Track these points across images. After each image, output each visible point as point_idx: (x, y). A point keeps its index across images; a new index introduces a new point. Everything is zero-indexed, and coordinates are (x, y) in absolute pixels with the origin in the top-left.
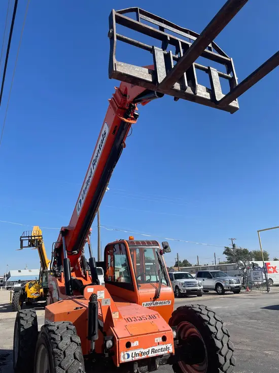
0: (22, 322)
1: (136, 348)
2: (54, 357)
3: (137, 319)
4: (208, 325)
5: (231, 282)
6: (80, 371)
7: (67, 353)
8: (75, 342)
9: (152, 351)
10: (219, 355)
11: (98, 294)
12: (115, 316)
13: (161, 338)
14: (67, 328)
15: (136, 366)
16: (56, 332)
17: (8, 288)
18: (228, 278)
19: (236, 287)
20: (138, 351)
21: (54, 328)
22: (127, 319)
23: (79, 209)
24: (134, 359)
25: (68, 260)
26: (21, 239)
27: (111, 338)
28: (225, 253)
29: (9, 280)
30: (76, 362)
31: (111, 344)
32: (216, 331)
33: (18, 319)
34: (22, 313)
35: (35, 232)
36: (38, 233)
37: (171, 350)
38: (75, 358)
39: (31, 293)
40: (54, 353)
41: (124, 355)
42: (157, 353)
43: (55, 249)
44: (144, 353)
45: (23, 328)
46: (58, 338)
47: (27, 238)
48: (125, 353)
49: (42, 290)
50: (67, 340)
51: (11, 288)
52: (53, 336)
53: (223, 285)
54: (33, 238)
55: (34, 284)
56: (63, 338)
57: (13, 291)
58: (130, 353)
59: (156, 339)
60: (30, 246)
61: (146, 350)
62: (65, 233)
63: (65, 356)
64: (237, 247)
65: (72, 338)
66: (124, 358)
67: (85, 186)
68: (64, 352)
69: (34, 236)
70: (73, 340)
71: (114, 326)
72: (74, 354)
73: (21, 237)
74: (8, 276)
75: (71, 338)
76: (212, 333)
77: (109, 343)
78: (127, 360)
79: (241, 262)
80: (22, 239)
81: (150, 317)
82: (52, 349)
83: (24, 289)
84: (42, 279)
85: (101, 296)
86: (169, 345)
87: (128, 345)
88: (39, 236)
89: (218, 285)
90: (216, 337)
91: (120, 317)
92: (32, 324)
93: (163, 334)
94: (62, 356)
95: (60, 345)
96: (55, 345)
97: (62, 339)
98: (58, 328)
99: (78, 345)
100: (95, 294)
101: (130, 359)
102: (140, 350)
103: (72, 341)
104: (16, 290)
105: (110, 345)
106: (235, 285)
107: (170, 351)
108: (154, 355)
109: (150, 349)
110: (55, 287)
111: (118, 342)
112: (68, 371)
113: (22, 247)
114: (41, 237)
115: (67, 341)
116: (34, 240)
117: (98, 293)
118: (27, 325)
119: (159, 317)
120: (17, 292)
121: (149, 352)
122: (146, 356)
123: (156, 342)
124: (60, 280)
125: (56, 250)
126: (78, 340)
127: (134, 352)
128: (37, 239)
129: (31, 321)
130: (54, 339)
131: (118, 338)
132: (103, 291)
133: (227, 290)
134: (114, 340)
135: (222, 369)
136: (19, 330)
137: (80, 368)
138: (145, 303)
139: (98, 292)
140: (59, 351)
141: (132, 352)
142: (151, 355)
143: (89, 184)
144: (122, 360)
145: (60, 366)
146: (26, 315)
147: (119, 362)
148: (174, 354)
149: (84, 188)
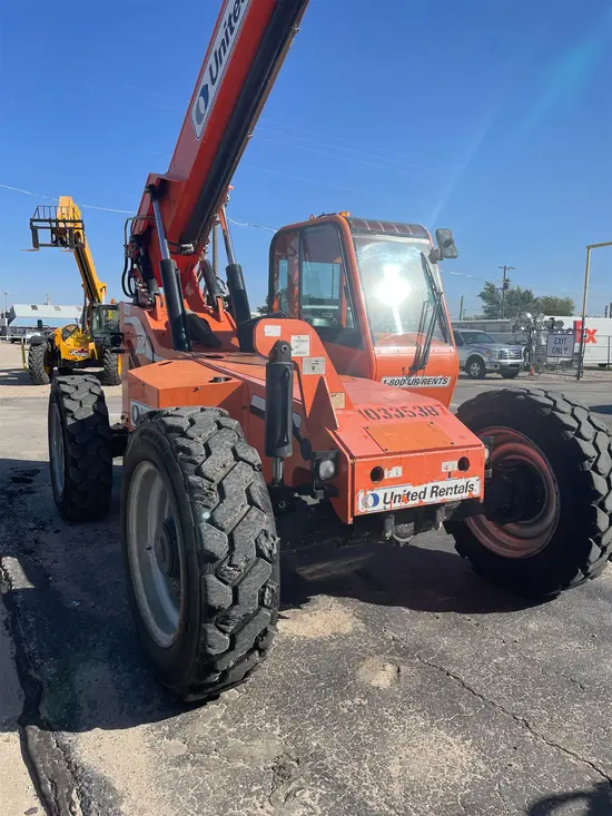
0: (68, 403)
1: (396, 481)
2: (191, 495)
3: (393, 413)
4: (579, 440)
5: (502, 355)
6: (266, 535)
7: (228, 488)
8: (249, 463)
9: (432, 492)
10: (599, 510)
11: (293, 345)
12: (337, 402)
13: (456, 463)
14: (218, 423)
15: (390, 522)
16: (190, 433)
17: (13, 341)
18: (497, 348)
19: (511, 365)
20: (399, 490)
21: (185, 424)
22: (366, 412)
23: (200, 117)
24: (388, 506)
25: (174, 264)
26: (31, 224)
27: (332, 455)
28: (483, 296)
29: (12, 324)
30: (255, 513)
31: (332, 470)
32: (597, 455)
33: (57, 397)
34: (64, 383)
35: (64, 211)
36: (71, 215)
37: (478, 491)
38: (251, 502)
39: (70, 349)
40: (191, 488)
41: (365, 499)
42: (445, 497)
43: (133, 236)
44: (414, 496)
45: (73, 417)
46: (197, 449)
47: (48, 224)
48: (369, 492)
49: (92, 346)
50: (222, 455)
51: (19, 340)
52: (182, 442)
53: (485, 359)
54: (62, 225)
55: (73, 332)
56: (213, 450)
57: (27, 347)
58: (380, 493)
59: (444, 464)
60: (55, 244)
61: (419, 489)
62: (159, 190)
63: (222, 495)
64: (513, 286)
65: (239, 451)
66: (366, 504)
67: (221, 36)
68: (221, 487)
69: (64, 221)
70: (241, 455)
71: (336, 428)
72: (248, 491)
73: (32, 220)
74: (11, 316)
75: (234, 451)
76: (587, 458)
77: (327, 468)
78: (371, 509)
79: (529, 315)
80: (35, 224)
81: (421, 410)
82: (185, 476)
83: (51, 341)
84: (90, 323)
85: (300, 349)
86: (472, 480)
87: (377, 475)
88: (74, 221)
89: (473, 359)
90: (595, 468)
91: (349, 405)
92: (94, 411)
93: (461, 453)
94: (216, 496)
95: (207, 467)
96: (192, 467)
97: (208, 453)
98: (192, 422)
99: (255, 470)
100: (286, 343)
101: (380, 507)
102: (404, 488)
103: (237, 458)
104: (35, 343)
105: (327, 470)
106: (510, 361)
107: (474, 493)
108: (436, 500)
109: (429, 486)
110: (140, 331)
111: (353, 465)
112: (236, 535)
113: (36, 244)
114: (80, 225)
115: (225, 458)
116: (64, 230)
117: (294, 341)
118: (82, 410)
119: (445, 413)
120: (38, 345)
121: (425, 494)
122: (417, 501)
123: (444, 470)
124: (153, 315)
125: (135, 238)
126: (253, 456)
127: (389, 491)
128: (71, 229)
129: (90, 402)
130: (187, 451)
131: (352, 457)
132: (307, 337)
133: (492, 371)
134: (339, 460)
135: (598, 542)
136: (63, 422)
137: (264, 527)
138: (389, 380)
139: (293, 338)
140: (205, 482)
141: (385, 491)
142: (428, 500)
143: (236, 25)
144: (361, 509)
145: (211, 521)
146: (77, 388)
147: (353, 512)
148: (481, 501)
149: (217, 46)
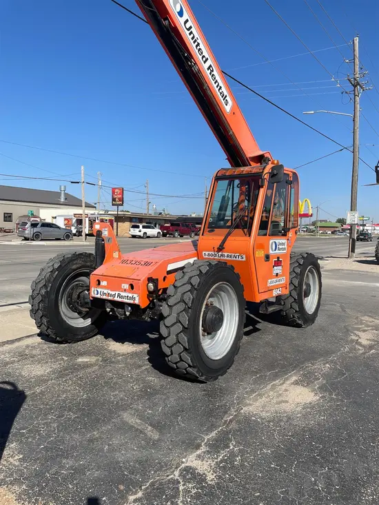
1: (104, 287)
9: (118, 296)
11: (103, 232)
12: (115, 255)
13: (128, 286)
20: (106, 291)
24: (101, 297)
37: (137, 301)
41: (94, 291)
42: (123, 299)
44: (111, 295)
48: (95, 289)
59: (123, 285)
61: (113, 293)
66: (94, 293)
78: (96, 296)
85: (105, 234)
86: (135, 296)
87: (98, 283)
91: (119, 257)
93: (131, 282)
100: (100, 231)
101: (99, 296)
107: (135, 302)
108: (119, 300)
109: (117, 293)
121: (115, 296)
122: (112, 298)
123: (123, 287)
127: (102, 290)
131: (92, 274)
132: (107, 229)
138: (207, 253)
139: (103, 229)
142: (116, 299)
147: (91, 295)
